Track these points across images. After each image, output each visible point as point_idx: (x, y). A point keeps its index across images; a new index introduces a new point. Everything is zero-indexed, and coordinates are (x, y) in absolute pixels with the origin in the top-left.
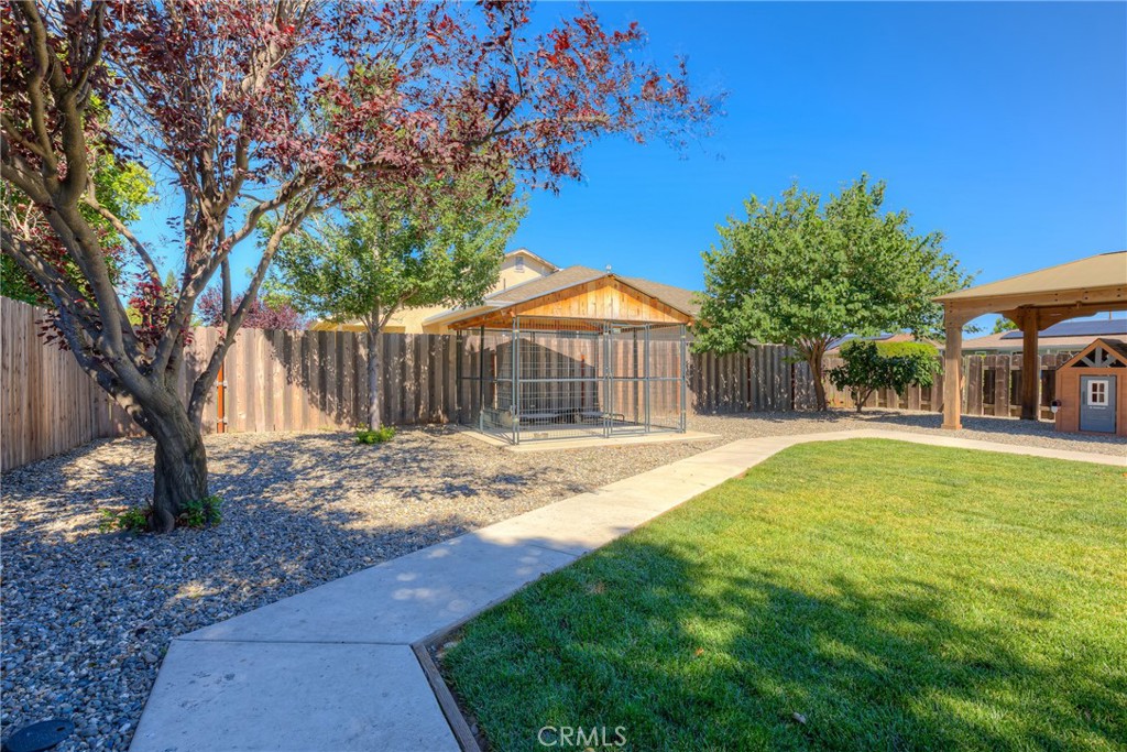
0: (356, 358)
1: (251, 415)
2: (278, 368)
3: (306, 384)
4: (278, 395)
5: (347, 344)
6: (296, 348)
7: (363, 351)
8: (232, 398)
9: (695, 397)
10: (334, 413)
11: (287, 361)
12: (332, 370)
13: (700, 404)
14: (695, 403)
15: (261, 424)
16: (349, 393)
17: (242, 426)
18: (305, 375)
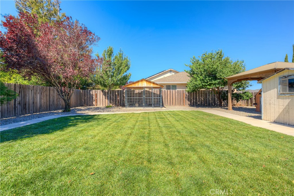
0: (116, 94)
1: (100, 103)
2: (104, 96)
3: (108, 99)
4: (104, 100)
5: (114, 92)
6: (106, 94)
7: (117, 93)
8: (98, 101)
9: (189, 102)
10: (112, 104)
11: (105, 96)
12: (112, 96)
13: (191, 104)
14: (189, 104)
15: (101, 105)
16: (114, 101)
17: (99, 105)
18: (108, 97)
